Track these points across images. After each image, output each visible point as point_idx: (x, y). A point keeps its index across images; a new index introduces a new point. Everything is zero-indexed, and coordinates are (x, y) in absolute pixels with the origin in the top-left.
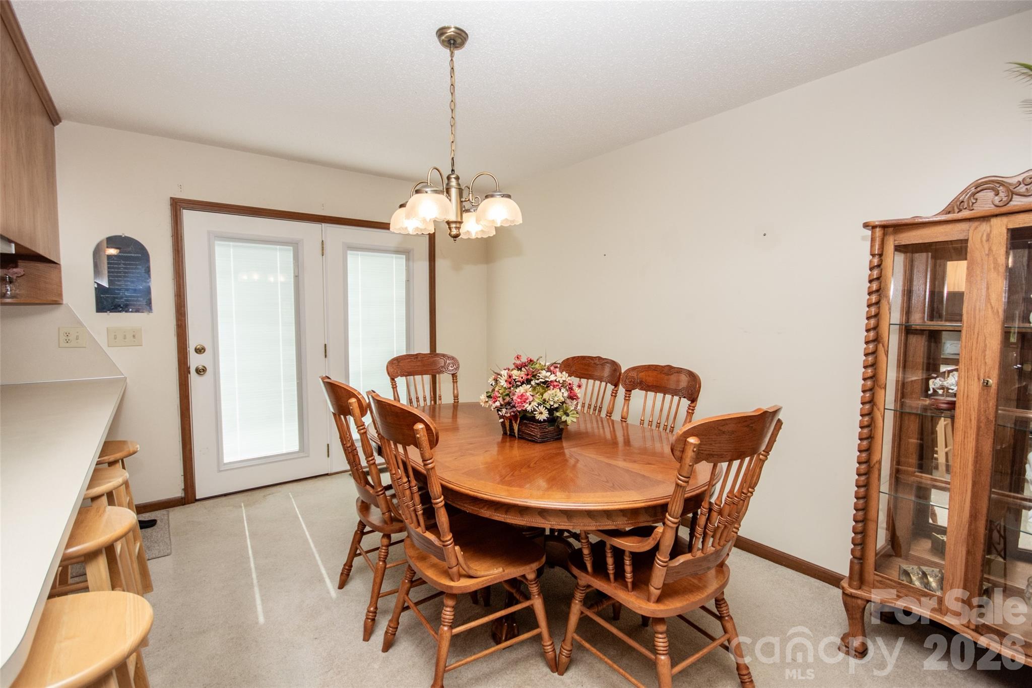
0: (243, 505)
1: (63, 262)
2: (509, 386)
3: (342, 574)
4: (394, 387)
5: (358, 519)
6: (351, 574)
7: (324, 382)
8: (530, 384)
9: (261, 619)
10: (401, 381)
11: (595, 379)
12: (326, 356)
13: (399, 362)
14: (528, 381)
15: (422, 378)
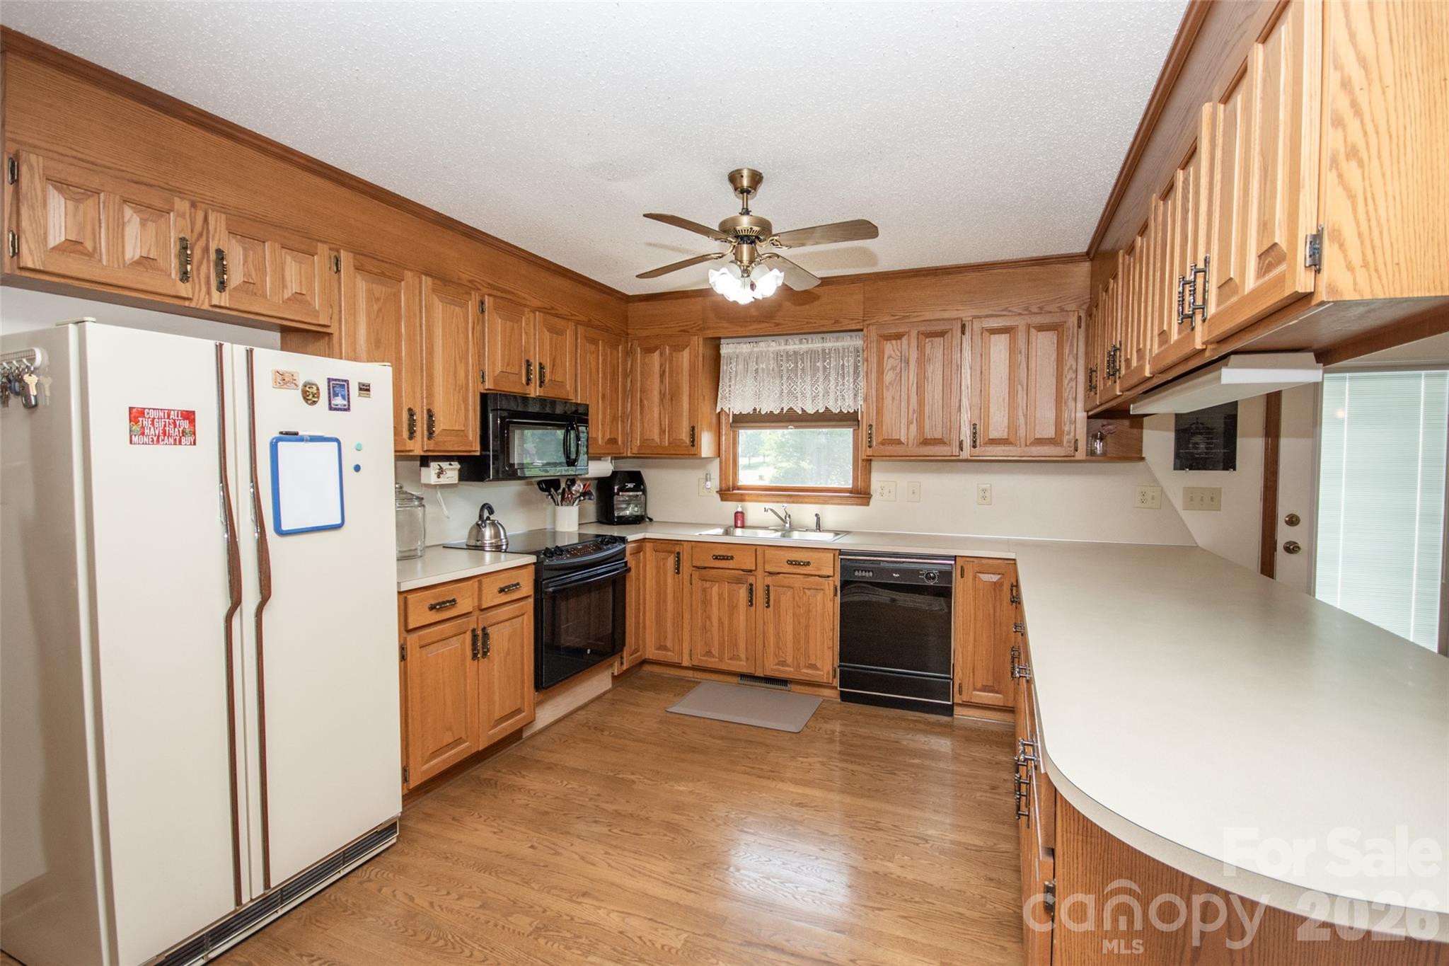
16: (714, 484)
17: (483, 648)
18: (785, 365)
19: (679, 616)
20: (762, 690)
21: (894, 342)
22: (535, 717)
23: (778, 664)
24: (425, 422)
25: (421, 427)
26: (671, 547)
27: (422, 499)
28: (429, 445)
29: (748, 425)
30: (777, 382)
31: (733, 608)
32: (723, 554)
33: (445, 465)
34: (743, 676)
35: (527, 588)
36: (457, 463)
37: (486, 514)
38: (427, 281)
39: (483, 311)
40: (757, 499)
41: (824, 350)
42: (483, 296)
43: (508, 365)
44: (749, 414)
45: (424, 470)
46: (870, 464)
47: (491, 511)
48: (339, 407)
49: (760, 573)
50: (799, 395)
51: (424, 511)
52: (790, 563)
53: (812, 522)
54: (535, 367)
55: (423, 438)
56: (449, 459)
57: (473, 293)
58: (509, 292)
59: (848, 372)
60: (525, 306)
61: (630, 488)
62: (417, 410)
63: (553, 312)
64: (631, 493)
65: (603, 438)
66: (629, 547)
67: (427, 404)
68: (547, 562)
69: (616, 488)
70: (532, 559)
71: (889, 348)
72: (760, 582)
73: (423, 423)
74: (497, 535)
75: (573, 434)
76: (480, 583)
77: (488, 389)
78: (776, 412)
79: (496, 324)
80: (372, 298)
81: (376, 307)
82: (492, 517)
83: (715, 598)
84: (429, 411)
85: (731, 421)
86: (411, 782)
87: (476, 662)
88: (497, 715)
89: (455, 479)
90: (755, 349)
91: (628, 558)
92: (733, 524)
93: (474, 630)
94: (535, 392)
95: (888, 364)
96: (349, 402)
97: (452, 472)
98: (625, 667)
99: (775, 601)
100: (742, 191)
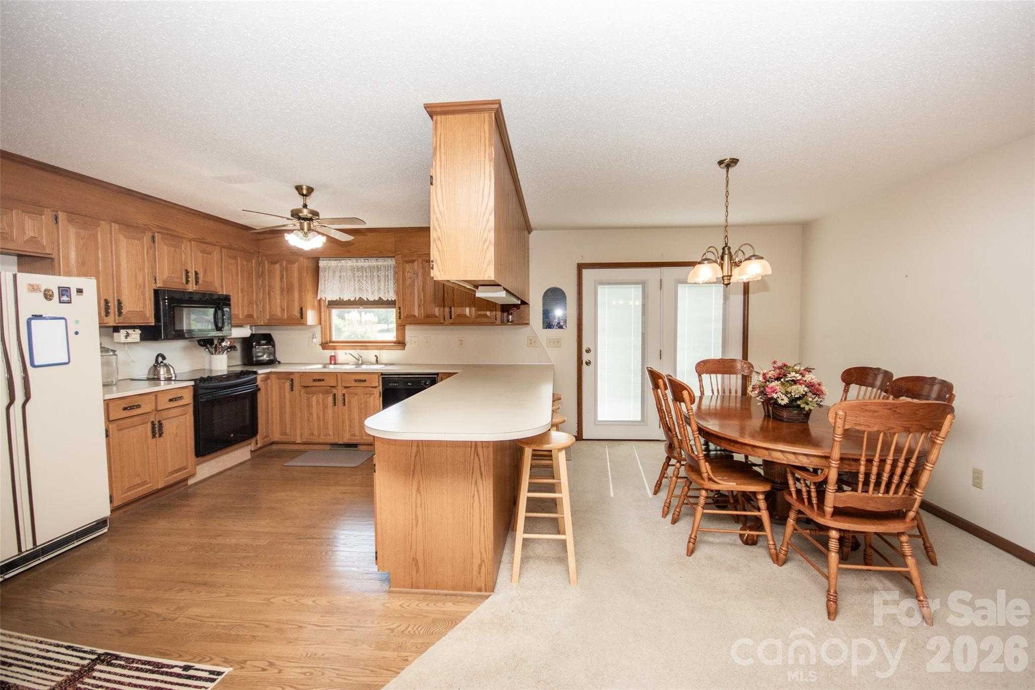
0: (607, 447)
1: (530, 304)
2: (764, 380)
3: (656, 486)
4: (700, 381)
5: (667, 455)
6: (661, 487)
7: (648, 370)
8: (780, 381)
9: (612, 495)
10: (705, 377)
11: (867, 386)
12: (661, 358)
13: (705, 364)
14: (778, 379)
15: (716, 376)
16: (318, 340)
17: (159, 432)
18: (357, 274)
19: (293, 414)
20: (344, 451)
21: (410, 264)
22: (196, 472)
23: (351, 436)
24: (116, 307)
25: (113, 309)
26: (289, 377)
27: (115, 351)
28: (121, 319)
29: (335, 306)
30: (353, 281)
31: (325, 407)
32: (318, 378)
33: (130, 331)
34: (333, 444)
35: (188, 398)
36: (138, 330)
37: (160, 359)
38: (115, 227)
39: (154, 242)
40: (343, 348)
41: (377, 266)
42: (154, 233)
43: (173, 273)
44: (337, 300)
45: (115, 334)
46: (405, 328)
47: (164, 358)
48: (65, 301)
49: (339, 387)
50: (365, 290)
51: (117, 359)
52: (356, 381)
53: (374, 359)
54: (192, 274)
55: (115, 315)
56: (134, 327)
57: (147, 232)
58: (171, 230)
59: (391, 278)
60: (184, 238)
61: (263, 343)
62: (110, 299)
63: (204, 241)
64: (265, 347)
65: (243, 313)
66: (259, 378)
67: (117, 296)
68: (201, 385)
69: (254, 344)
70: (192, 383)
71: (408, 267)
72: (339, 392)
73: (114, 307)
74: (168, 371)
75: (220, 312)
76: (156, 396)
77: (159, 287)
78: (352, 299)
79: (164, 250)
80: (78, 236)
81: (82, 243)
82: (164, 362)
83: (314, 403)
84: (119, 300)
85: (327, 304)
86: (115, 503)
87: (155, 439)
88: (170, 470)
89: (138, 340)
90: (339, 264)
91: (259, 382)
92: (329, 362)
93: (152, 422)
94: (193, 287)
95: (408, 275)
96: (71, 298)
97: (136, 335)
98: (259, 445)
99: (348, 402)
100: (303, 195)
